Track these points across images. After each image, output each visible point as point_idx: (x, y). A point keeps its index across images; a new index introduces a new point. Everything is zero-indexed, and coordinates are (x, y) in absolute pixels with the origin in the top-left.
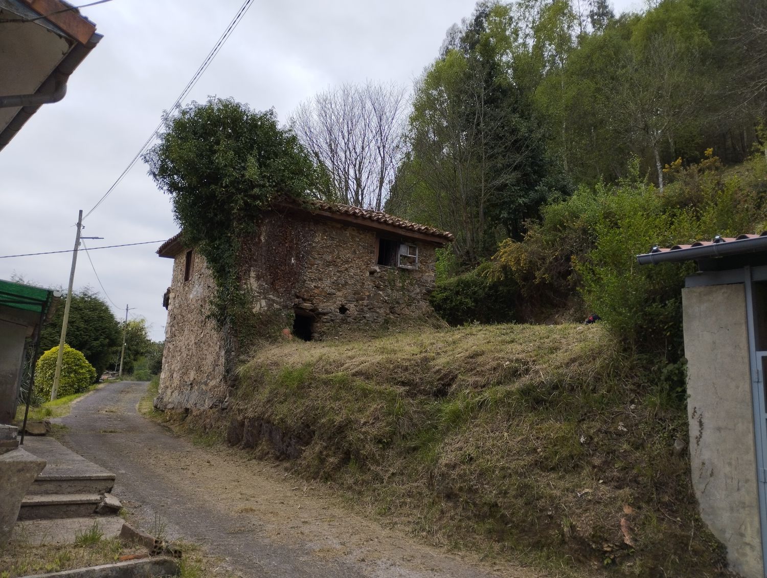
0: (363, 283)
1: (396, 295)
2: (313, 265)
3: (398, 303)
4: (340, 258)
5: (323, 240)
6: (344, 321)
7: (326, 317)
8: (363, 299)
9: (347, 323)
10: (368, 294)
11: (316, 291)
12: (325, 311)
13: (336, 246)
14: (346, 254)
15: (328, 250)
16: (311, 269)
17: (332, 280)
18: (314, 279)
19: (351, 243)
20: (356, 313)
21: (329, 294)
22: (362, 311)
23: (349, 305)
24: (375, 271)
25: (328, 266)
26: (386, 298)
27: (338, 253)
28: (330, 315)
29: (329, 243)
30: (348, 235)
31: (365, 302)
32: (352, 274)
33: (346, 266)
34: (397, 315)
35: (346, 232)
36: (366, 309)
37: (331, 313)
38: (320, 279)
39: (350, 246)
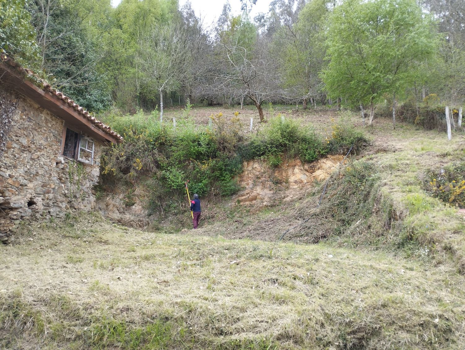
0: (51, 175)
1: (73, 188)
2: (9, 148)
3: (75, 197)
4: (34, 143)
5: (21, 119)
6: (34, 218)
7: (15, 213)
8: (48, 192)
9: (37, 220)
10: (53, 186)
11: (10, 181)
12: (16, 206)
13: (32, 128)
14: (40, 140)
15: (25, 132)
16: (7, 153)
17: (26, 169)
18: (9, 166)
19: (45, 128)
20: (43, 207)
21: (21, 185)
22: (48, 205)
23: (37, 198)
24: (61, 162)
25: (23, 151)
26: (66, 192)
27: (33, 138)
28: (20, 210)
29: (27, 124)
30: (43, 118)
31: (51, 196)
32: (42, 163)
33: (38, 153)
34: (74, 210)
35: (42, 115)
36: (51, 203)
37: (21, 208)
38: (15, 167)
39: (43, 131)
